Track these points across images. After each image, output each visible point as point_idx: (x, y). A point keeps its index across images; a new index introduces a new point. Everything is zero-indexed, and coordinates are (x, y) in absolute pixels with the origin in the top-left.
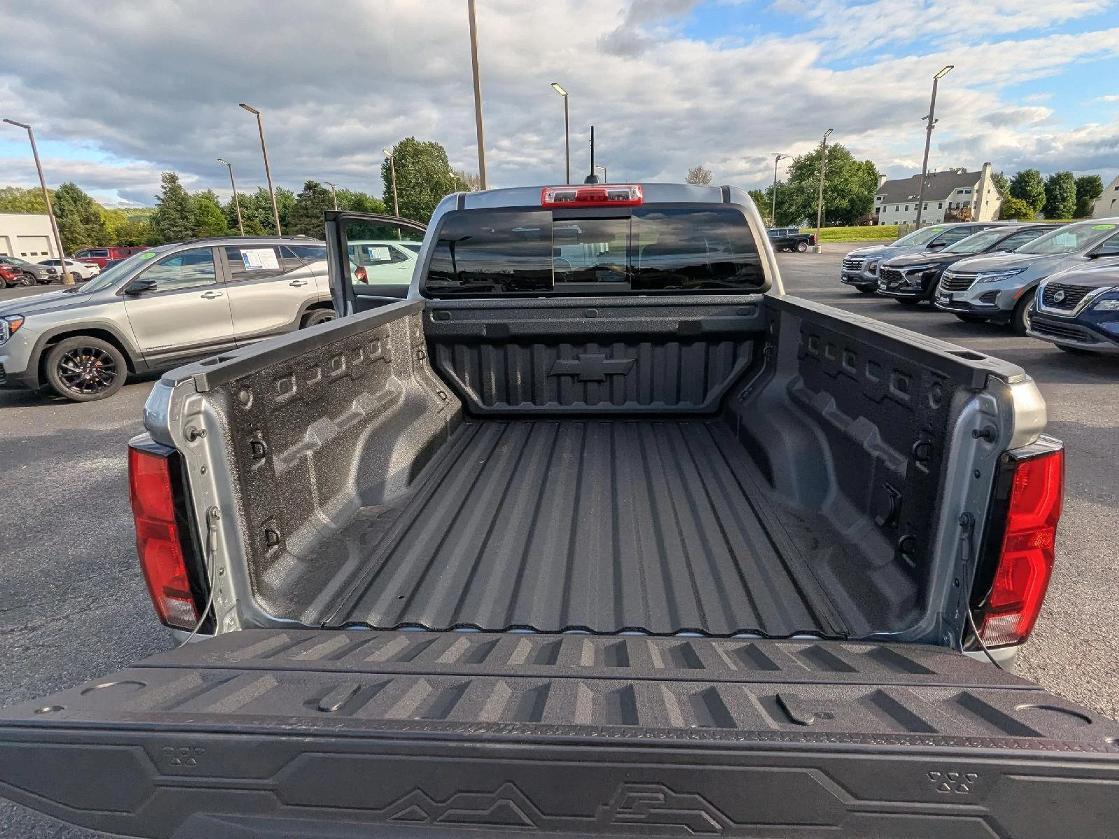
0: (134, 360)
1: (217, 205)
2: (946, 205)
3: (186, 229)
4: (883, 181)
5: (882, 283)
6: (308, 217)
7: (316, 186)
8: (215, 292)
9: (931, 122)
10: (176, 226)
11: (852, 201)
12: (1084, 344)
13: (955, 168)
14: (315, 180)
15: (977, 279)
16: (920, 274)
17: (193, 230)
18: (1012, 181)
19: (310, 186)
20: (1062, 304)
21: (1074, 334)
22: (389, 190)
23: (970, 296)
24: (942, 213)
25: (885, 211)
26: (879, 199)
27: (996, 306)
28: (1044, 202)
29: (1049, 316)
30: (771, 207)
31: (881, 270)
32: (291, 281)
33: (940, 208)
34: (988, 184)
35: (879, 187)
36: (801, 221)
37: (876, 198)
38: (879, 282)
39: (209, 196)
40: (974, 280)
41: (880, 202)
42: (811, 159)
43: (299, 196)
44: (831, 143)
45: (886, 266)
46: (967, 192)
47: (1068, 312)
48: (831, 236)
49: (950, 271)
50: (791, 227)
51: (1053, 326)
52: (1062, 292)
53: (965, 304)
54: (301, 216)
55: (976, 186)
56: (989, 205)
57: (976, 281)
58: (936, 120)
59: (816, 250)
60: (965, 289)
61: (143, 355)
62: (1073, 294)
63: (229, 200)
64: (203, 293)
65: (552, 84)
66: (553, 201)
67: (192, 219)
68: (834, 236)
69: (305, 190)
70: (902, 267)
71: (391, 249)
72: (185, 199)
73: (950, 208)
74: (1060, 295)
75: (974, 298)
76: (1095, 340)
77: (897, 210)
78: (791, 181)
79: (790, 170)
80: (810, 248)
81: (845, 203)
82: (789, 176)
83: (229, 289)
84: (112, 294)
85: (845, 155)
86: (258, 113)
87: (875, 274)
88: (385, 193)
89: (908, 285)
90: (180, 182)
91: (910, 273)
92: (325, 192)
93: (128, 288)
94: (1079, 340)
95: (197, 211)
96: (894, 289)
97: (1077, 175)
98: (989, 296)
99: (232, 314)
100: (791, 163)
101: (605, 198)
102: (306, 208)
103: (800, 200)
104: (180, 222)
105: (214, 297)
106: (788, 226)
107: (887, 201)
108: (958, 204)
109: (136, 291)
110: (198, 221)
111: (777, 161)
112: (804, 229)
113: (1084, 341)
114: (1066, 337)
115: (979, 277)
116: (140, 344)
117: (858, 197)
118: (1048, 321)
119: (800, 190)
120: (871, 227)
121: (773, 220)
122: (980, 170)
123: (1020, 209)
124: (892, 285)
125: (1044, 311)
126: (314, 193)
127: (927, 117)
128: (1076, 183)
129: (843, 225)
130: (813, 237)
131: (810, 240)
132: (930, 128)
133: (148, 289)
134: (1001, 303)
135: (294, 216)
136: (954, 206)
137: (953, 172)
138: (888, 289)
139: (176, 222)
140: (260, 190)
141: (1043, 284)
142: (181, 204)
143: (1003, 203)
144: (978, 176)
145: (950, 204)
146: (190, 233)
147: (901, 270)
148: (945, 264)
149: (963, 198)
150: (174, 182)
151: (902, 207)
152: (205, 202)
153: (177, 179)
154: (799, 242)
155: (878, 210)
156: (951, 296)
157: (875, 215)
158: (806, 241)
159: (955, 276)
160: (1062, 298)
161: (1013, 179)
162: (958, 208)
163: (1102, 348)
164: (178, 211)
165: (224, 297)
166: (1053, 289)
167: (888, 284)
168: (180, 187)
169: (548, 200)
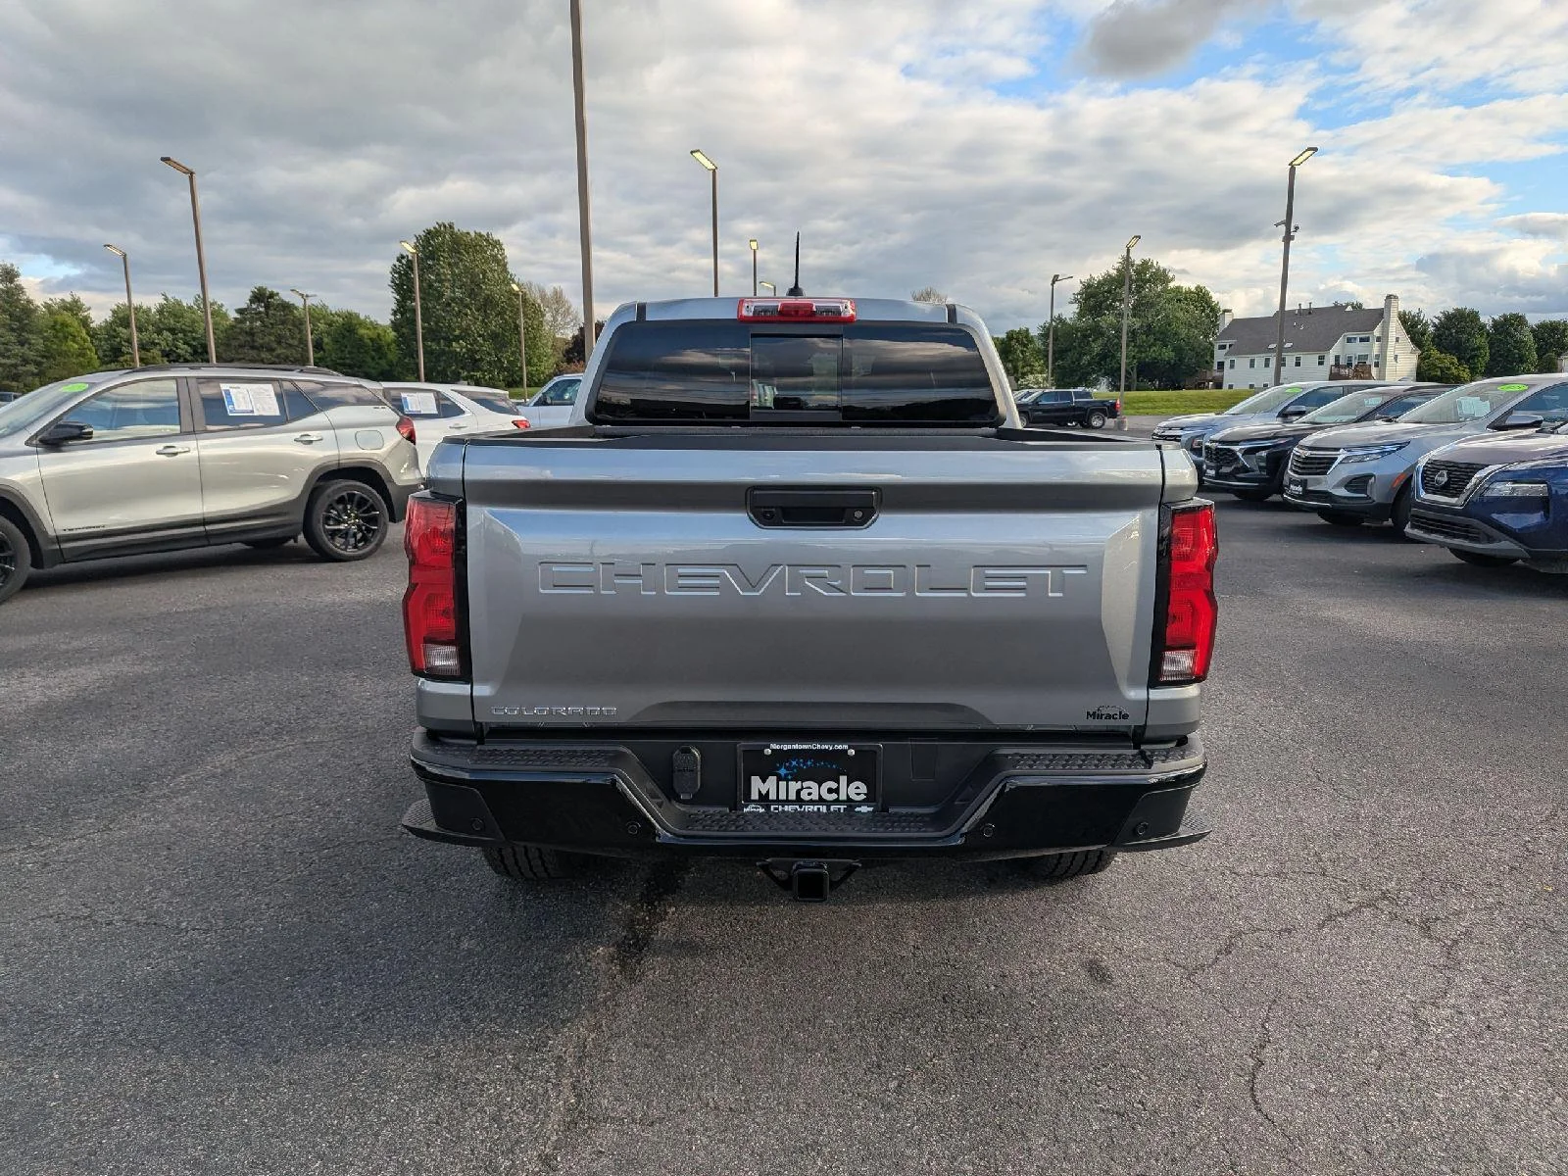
0: (46, 547)
1: (85, 322)
2: (1330, 360)
3: (26, 361)
4: (1228, 319)
5: (1208, 467)
6: (253, 348)
7: (272, 295)
8: (179, 445)
9: (1288, 231)
10: (9, 358)
11: (1178, 350)
12: (1477, 545)
13: (1343, 302)
14: (271, 286)
15: (1340, 459)
16: (1264, 454)
17: (38, 364)
18: (1435, 325)
19: (260, 296)
20: (1444, 489)
21: (1466, 532)
22: (403, 308)
23: (1332, 482)
24: (1325, 370)
25: (1232, 366)
26: (1223, 347)
27: (1368, 498)
28: (1487, 358)
29: (1433, 507)
30: (1047, 356)
31: (1207, 448)
32: (297, 435)
33: (1321, 363)
34: (1395, 328)
35: (1221, 329)
36: (1097, 380)
37: (1216, 347)
38: (1205, 467)
39: (74, 307)
40: (1336, 459)
41: (1224, 351)
42: (1108, 280)
43: (240, 311)
44: (1137, 258)
45: (1214, 441)
46: (1362, 340)
47: (1454, 500)
48: (1145, 405)
49: (1302, 447)
50: (1080, 389)
51: (1439, 521)
52: (1445, 472)
53: (1325, 496)
54: (241, 346)
55: (1377, 332)
56: (1400, 363)
57: (1338, 461)
58: (1297, 228)
59: (1120, 427)
60: (1325, 473)
61: (59, 539)
62: (1458, 473)
63: (108, 316)
64: (160, 446)
65: (692, 152)
66: (751, 314)
67: (38, 342)
68: (1150, 405)
69: (252, 301)
70: (1236, 443)
71: (439, 397)
72: (28, 310)
73: (1337, 365)
74: (1442, 475)
75: (1337, 486)
76: (1490, 539)
77: (1252, 365)
78: (1081, 315)
79: (1076, 300)
80: (1110, 422)
81: (1168, 354)
82: (1075, 308)
83: (201, 443)
84: (19, 442)
85: (1162, 277)
86: (192, 173)
87: (1200, 455)
88: (395, 313)
89: (1245, 469)
90: (21, 281)
91: (1248, 452)
92: (287, 307)
93: (45, 434)
94: (1472, 540)
95: (49, 333)
96: (1226, 476)
97: (1533, 320)
98: (1358, 483)
99: (203, 480)
100: (1078, 288)
101: (813, 313)
102: (251, 333)
103: (1096, 347)
104: (17, 349)
105: (176, 454)
106: (1075, 387)
107: (1235, 350)
108: (1350, 358)
109: (56, 439)
110: (48, 349)
111: (1053, 282)
112: (1101, 391)
113: (1479, 542)
114: (1455, 536)
115: (1342, 455)
116: (58, 522)
117: (1187, 344)
118: (1431, 514)
119: (1097, 331)
120: (1211, 392)
121: (1050, 378)
122: (1381, 305)
123: (1449, 369)
124: (1225, 470)
125: (1425, 500)
126: (267, 307)
127: (1282, 223)
128: (1533, 331)
129: (1166, 389)
130: (1114, 405)
131: (1111, 410)
132: (1288, 238)
133: (80, 437)
134: (1376, 494)
135: (228, 345)
136: (1342, 362)
137: (1338, 308)
138: (1218, 476)
139: (8, 350)
140: (166, 299)
141: (1422, 462)
142: (19, 319)
143: (1421, 358)
144: (1378, 316)
145: (1337, 358)
146: (32, 368)
147: (1236, 448)
148: (1296, 438)
149: (1357, 349)
150: (11, 282)
151: (1259, 360)
152: (67, 316)
153: (17, 275)
154: (1093, 412)
155: (1221, 365)
156: (1304, 483)
157: (1218, 374)
158: (1103, 411)
159: (1308, 453)
160: (1445, 479)
161: (1437, 321)
162: (1349, 365)
163: (1499, 550)
164: (13, 330)
165: (194, 454)
166: (1433, 467)
167: (1217, 469)
168: (20, 289)
169: (745, 313)
